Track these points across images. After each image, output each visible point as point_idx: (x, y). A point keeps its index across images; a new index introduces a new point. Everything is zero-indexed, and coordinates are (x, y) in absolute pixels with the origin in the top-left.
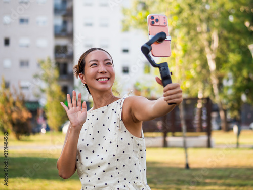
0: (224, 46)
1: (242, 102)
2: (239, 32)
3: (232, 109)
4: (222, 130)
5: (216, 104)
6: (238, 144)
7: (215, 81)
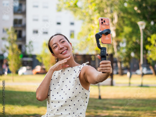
0: (121, 22)
1: (131, 57)
2: (130, 14)
3: (125, 61)
4: (118, 75)
5: (116, 58)
6: (130, 84)
7: (115, 44)
